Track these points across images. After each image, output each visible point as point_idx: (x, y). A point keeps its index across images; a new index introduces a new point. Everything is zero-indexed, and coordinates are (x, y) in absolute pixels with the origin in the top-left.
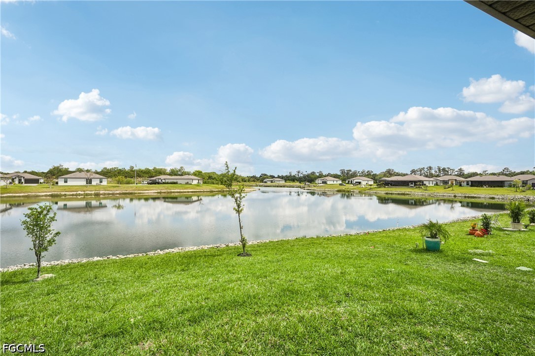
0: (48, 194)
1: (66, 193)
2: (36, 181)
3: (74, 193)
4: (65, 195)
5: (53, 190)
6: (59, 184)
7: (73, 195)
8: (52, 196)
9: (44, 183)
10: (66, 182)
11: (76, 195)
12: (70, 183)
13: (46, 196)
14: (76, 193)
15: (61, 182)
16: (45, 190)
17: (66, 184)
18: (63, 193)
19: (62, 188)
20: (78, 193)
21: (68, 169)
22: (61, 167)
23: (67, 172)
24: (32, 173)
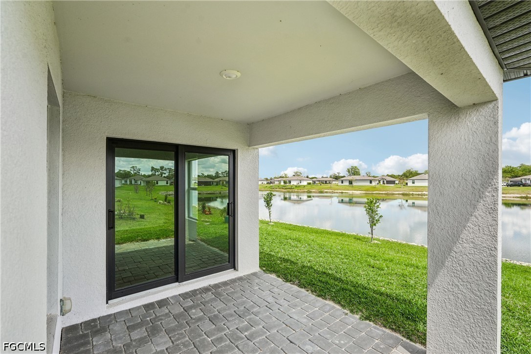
0: (400, 193)
1: (413, 193)
2: (393, 182)
3: (420, 193)
4: (413, 195)
5: (404, 189)
6: (408, 185)
7: (419, 195)
8: (403, 194)
9: (399, 184)
10: (413, 183)
11: (422, 195)
12: (417, 184)
13: (399, 194)
14: (421, 193)
15: (410, 184)
16: (398, 189)
17: (413, 185)
18: (411, 193)
19: (410, 188)
20: (423, 193)
21: (417, 171)
22: (412, 170)
23: (417, 174)
24: (392, 176)
